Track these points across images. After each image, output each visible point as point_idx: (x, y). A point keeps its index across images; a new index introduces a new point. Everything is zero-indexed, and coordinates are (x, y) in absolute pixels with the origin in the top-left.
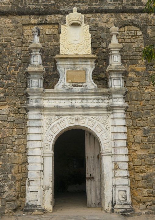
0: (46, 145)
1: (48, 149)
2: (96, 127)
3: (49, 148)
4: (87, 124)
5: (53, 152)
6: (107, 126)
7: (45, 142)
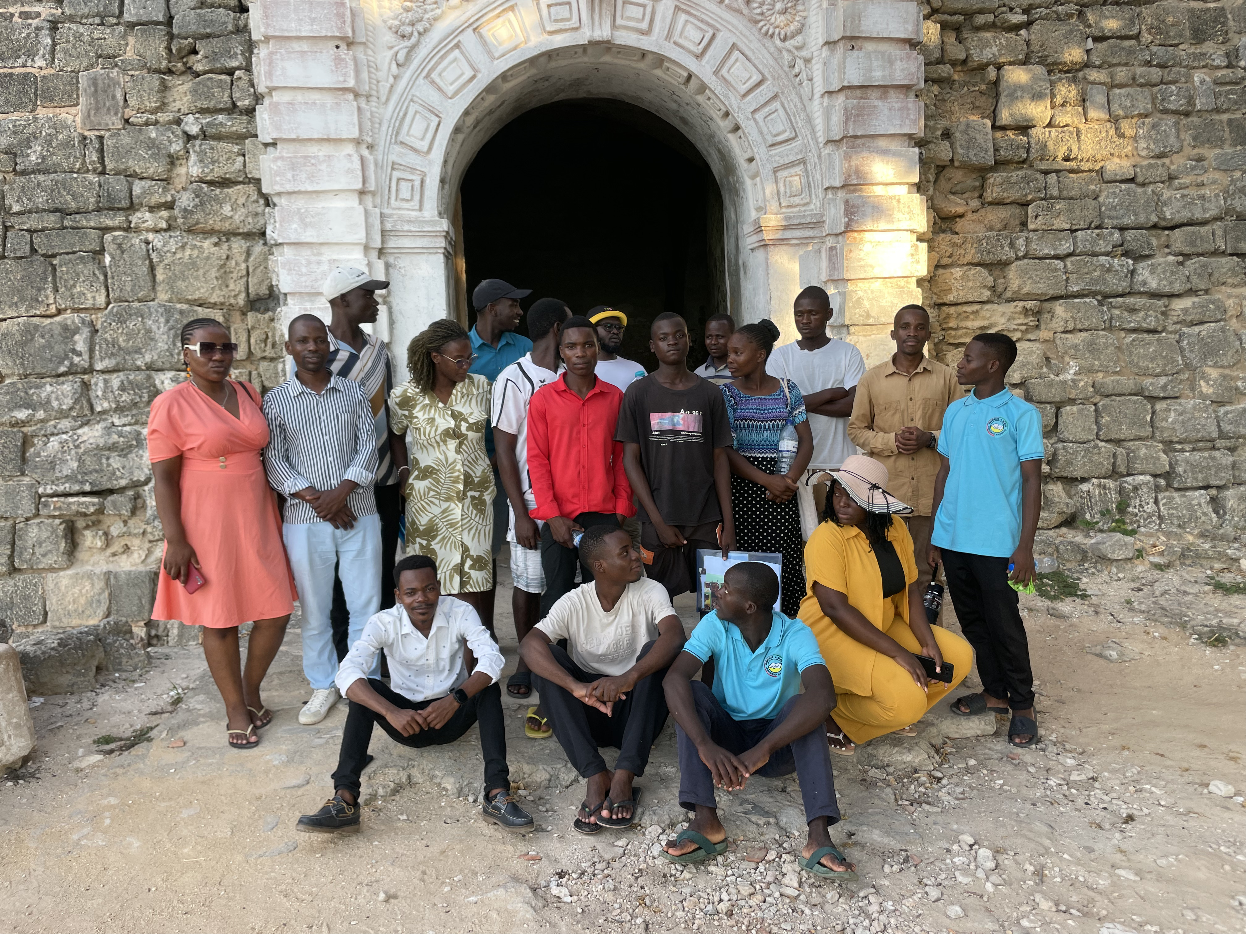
0: (396, 174)
1: (415, 204)
2: (730, 53)
3: (417, 197)
4: (669, 37)
5: (444, 225)
6: (798, 48)
7: (393, 158)
